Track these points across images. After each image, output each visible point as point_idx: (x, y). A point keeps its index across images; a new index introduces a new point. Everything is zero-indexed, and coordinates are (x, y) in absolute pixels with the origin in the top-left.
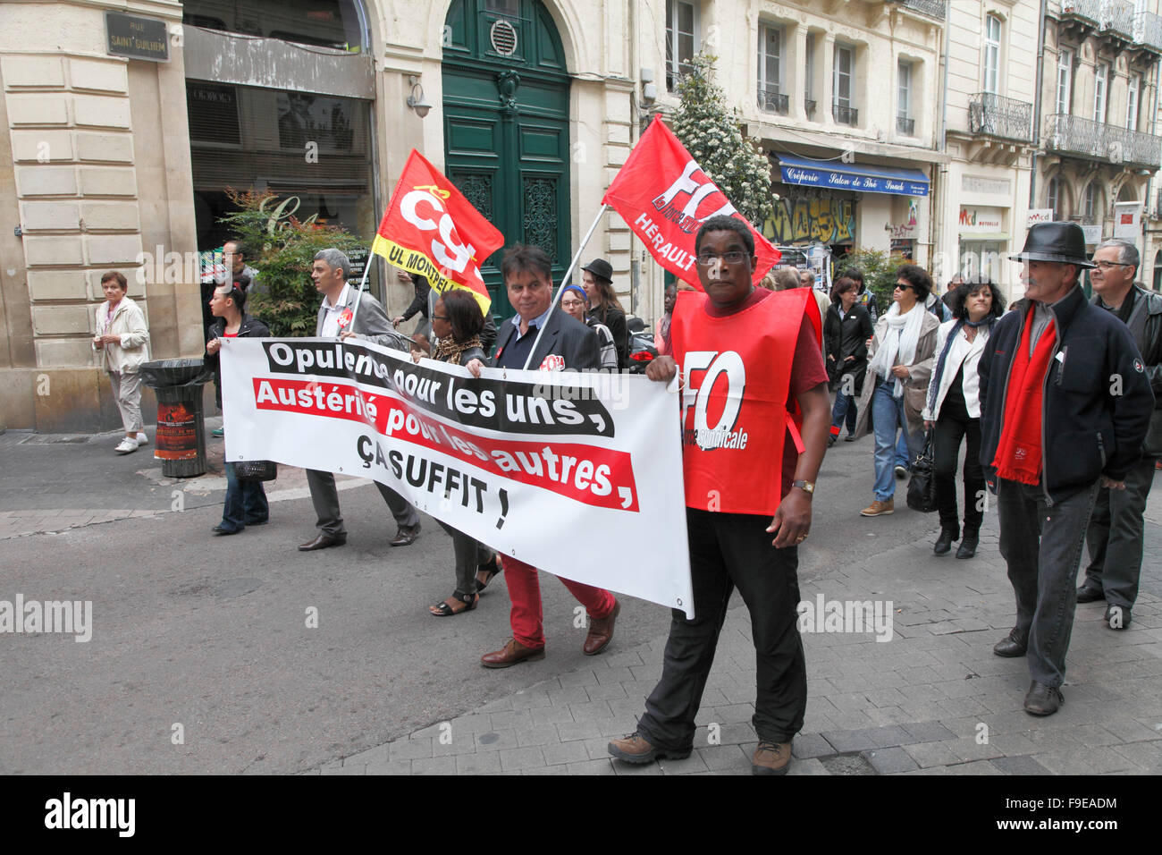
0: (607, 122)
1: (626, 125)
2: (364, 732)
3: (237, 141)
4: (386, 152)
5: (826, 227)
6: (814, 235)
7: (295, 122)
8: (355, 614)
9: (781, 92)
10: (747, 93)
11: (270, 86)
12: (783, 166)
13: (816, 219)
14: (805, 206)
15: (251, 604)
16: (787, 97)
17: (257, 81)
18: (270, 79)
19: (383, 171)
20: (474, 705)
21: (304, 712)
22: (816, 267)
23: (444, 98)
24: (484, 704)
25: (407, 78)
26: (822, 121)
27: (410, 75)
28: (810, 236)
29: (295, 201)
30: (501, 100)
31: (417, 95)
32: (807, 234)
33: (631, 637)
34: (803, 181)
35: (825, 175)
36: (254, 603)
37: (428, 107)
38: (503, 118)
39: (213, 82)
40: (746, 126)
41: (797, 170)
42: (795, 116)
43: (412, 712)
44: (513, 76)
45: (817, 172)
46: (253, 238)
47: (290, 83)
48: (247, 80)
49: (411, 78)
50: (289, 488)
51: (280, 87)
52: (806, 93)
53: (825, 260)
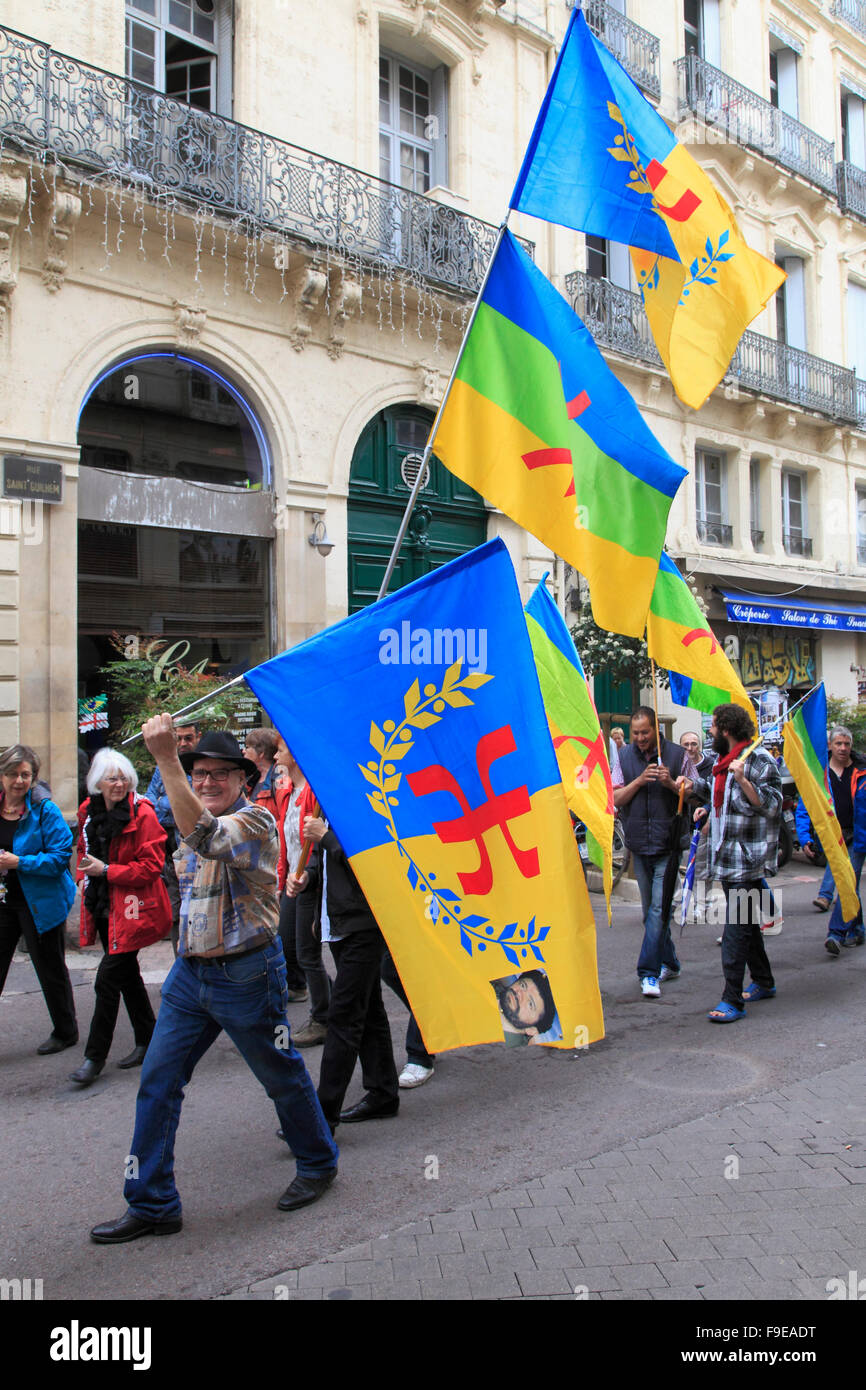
0: (528, 558)
1: (549, 560)
2: (197, 1280)
3: (135, 576)
4: (284, 593)
5: (781, 669)
6: (767, 678)
7: (196, 555)
8: (208, 1128)
9: (723, 522)
10: (685, 525)
11: (165, 525)
12: (728, 603)
13: (770, 660)
14: (756, 646)
15: (93, 1110)
16: (730, 527)
17: (152, 520)
18: (165, 518)
19: (280, 613)
20: (328, 1251)
21: (132, 1251)
22: (771, 714)
23: (349, 535)
24: (340, 1250)
25: (310, 516)
26: (771, 552)
27: (313, 513)
28: (762, 679)
29: (183, 647)
30: (411, 536)
31: (319, 533)
32: (759, 677)
33: (523, 1170)
34: (752, 619)
35: (777, 613)
36: (96, 1110)
37: (331, 546)
38: (413, 555)
39: (106, 522)
40: (684, 560)
41: (744, 607)
42: (740, 547)
43: (256, 1257)
44: (425, 511)
45: (767, 609)
46: (134, 690)
47: (185, 522)
48: (141, 519)
49: (314, 515)
50: (154, 970)
51: (175, 527)
52: (752, 523)
53: (781, 706)
